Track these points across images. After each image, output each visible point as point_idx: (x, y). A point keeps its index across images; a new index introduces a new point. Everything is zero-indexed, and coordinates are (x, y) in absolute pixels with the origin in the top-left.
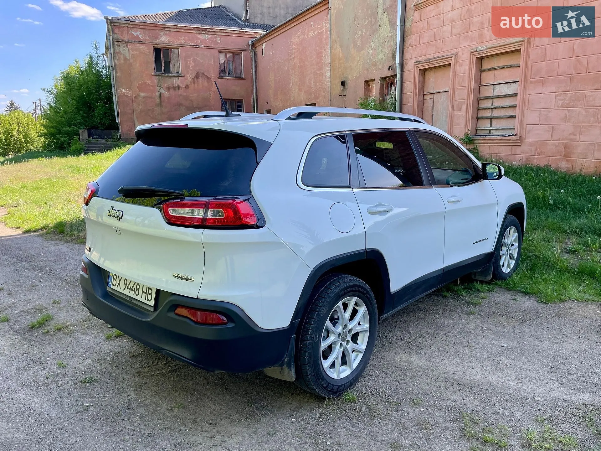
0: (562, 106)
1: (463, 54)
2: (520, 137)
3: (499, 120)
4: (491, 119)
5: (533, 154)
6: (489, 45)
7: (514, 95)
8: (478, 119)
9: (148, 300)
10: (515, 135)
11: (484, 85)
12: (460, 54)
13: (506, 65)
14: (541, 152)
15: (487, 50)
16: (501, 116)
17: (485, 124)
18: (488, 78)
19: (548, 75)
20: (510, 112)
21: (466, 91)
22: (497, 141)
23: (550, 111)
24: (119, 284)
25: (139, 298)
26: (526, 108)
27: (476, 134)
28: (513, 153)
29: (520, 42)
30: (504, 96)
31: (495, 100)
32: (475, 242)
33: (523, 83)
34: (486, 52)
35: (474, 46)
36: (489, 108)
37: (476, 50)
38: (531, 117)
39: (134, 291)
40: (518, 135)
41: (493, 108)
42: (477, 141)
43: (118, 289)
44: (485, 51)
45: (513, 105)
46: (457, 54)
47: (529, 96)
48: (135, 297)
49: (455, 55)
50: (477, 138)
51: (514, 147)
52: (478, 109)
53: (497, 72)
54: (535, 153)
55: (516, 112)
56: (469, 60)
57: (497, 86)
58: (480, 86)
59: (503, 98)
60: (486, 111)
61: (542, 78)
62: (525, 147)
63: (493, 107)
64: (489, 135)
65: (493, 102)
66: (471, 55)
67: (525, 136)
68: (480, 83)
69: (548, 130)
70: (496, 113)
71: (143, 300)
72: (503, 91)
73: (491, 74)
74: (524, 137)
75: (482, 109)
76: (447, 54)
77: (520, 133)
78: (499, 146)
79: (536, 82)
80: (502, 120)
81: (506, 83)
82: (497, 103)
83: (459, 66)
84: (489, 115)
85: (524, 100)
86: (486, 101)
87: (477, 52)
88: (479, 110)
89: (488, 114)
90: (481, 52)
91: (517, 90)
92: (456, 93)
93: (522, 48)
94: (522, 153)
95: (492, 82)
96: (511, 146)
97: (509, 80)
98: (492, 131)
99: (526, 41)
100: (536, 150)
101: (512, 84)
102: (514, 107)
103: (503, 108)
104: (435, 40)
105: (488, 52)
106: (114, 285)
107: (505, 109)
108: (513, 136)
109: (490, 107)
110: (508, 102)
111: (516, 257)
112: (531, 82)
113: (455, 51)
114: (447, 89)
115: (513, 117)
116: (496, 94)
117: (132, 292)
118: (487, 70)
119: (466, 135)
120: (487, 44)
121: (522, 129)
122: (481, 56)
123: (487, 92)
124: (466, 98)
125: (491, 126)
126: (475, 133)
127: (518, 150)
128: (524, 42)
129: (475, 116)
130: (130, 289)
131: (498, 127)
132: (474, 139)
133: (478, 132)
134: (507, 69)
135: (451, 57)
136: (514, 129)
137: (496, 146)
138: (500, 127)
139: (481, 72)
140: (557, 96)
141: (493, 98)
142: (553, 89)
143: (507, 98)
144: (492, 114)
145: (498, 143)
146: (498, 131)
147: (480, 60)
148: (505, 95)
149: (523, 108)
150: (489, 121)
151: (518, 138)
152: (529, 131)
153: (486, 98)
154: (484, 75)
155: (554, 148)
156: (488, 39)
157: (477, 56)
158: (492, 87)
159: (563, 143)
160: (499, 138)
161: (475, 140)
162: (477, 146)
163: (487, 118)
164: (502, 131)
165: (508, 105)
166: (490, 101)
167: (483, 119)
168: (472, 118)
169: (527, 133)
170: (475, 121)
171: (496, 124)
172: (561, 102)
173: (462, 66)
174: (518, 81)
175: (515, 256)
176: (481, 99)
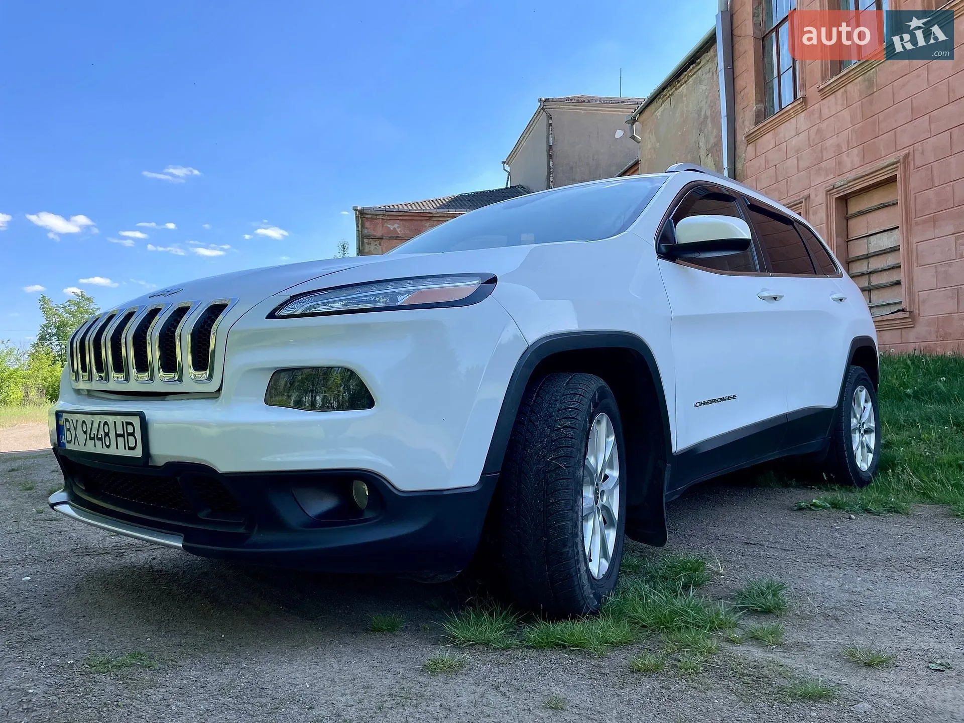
1: (816, 196)
2: (911, 312)
3: (881, 292)
4: (869, 290)
5: (934, 338)
6: (851, 176)
7: (895, 249)
10: (903, 310)
11: (854, 238)
12: (812, 196)
13: (881, 204)
14: (946, 334)
15: (849, 184)
16: (883, 284)
18: (858, 227)
19: (941, 208)
20: (893, 277)
22: (877, 323)
23: (950, 265)
26: (915, 265)
28: (904, 341)
29: (893, 164)
30: (884, 252)
31: (871, 260)
33: (905, 228)
34: (848, 187)
35: (831, 182)
36: (863, 274)
37: (834, 187)
38: (924, 279)
40: (908, 310)
44: (846, 186)
45: (896, 264)
46: (808, 198)
47: (917, 246)
49: (806, 200)
53: (870, 216)
54: (937, 337)
55: (901, 275)
56: (824, 205)
57: (872, 238)
58: (847, 242)
59: (884, 255)
60: (860, 278)
61: (934, 214)
62: (921, 329)
63: (869, 271)
65: (868, 263)
66: (826, 195)
67: (919, 310)
68: (847, 237)
69: (952, 295)
70: (875, 280)
72: (882, 244)
73: (862, 220)
74: (917, 312)
75: (854, 276)
76: (795, 199)
77: (910, 307)
78: (881, 332)
79: (924, 222)
80: (883, 291)
81: (885, 231)
82: (875, 264)
83: (813, 215)
84: (865, 285)
85: (909, 254)
86: (858, 263)
87: (835, 190)
89: (863, 283)
90: (841, 188)
91: (899, 241)
93: (898, 173)
94: (916, 338)
95: (864, 233)
96: (900, 331)
97: (888, 226)
99: (901, 161)
100: (937, 332)
101: (891, 231)
102: (897, 267)
103: (884, 270)
104: (777, 182)
105: (851, 187)
107: (888, 272)
108: (899, 313)
109: (865, 272)
110: (891, 260)
112: (917, 224)
113: (806, 193)
115: (898, 283)
116: (872, 250)
118: (854, 216)
120: (848, 175)
121: (912, 300)
122: (842, 194)
123: (859, 249)
127: (912, 335)
128: (899, 164)
131: (880, 301)
134: (885, 209)
135: (800, 203)
136: (901, 301)
138: (883, 302)
139: (847, 219)
140: (956, 239)
141: (867, 257)
142: (950, 229)
143: (889, 255)
144: (869, 283)
145: (881, 327)
146: (881, 309)
147: (844, 200)
148: (884, 250)
149: (910, 267)
151: (908, 315)
152: (925, 301)
153: (858, 259)
154: (852, 222)
156: (849, 168)
157: (837, 196)
158: (865, 240)
160: (879, 319)
163: (863, 290)
165: (890, 266)
166: (865, 263)
169: (921, 304)
171: (877, 298)
173: (816, 213)
174: (898, 227)
176: (851, 262)
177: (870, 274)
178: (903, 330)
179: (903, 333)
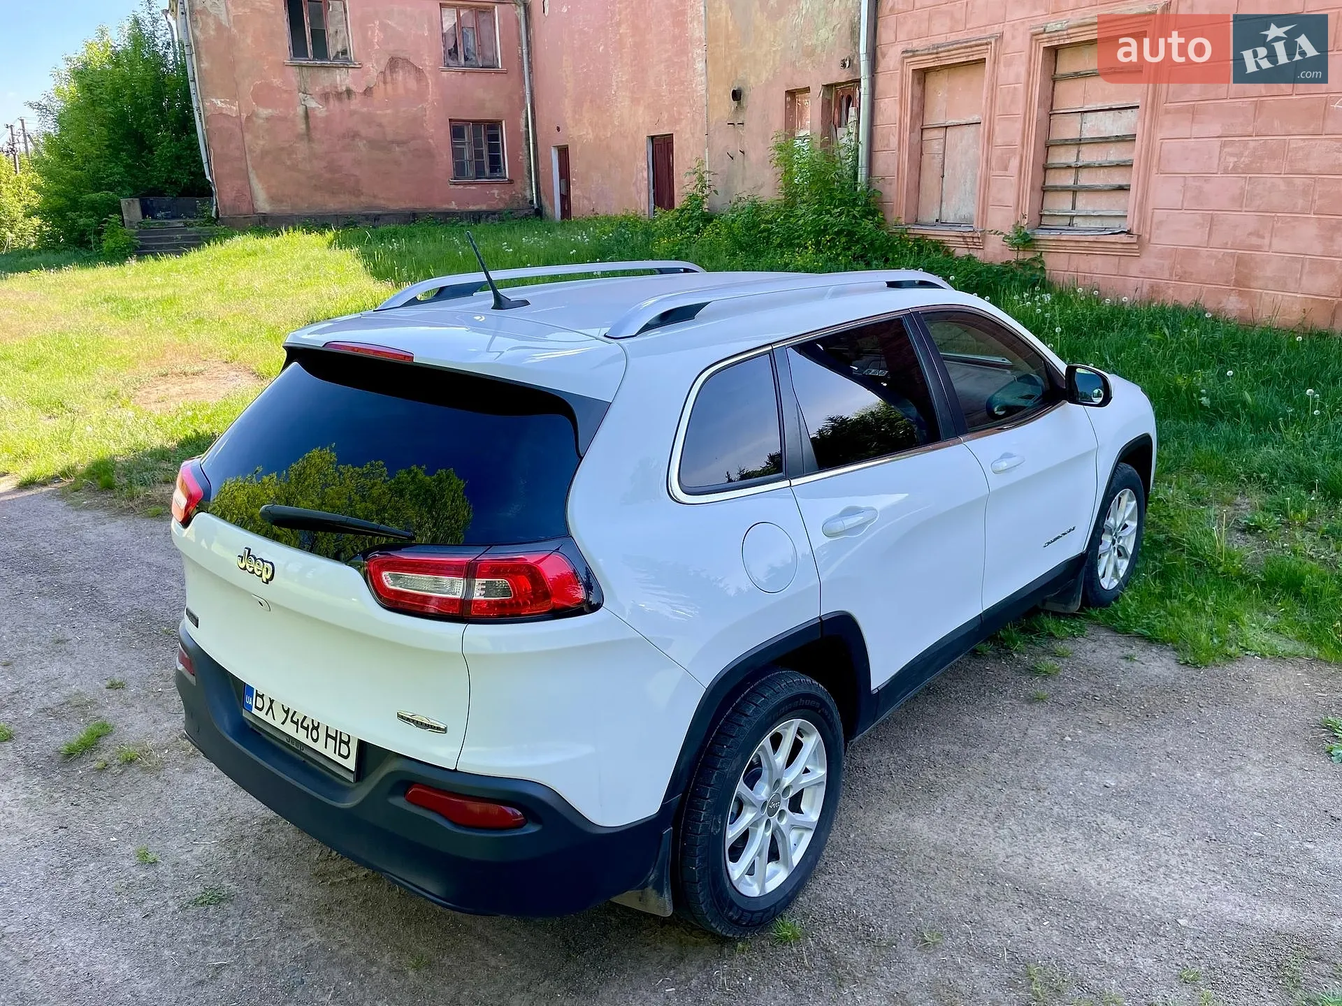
0: (1235, 170)
1: (1013, 37)
2: (1139, 236)
3: (1092, 196)
4: (1074, 191)
5: (1167, 276)
6: (1074, 18)
7: (1128, 139)
8: (1045, 190)
9: (340, 755)
10: (1128, 233)
11: (1061, 112)
12: (1007, 37)
14: (1185, 272)
15: (1070, 31)
16: (1097, 186)
17: (1061, 203)
18: (1071, 96)
19: (1204, 97)
20: (1118, 178)
21: (1019, 125)
22: (1087, 244)
23: (1207, 180)
24: (271, 707)
25: (319, 747)
26: (1154, 170)
27: (1040, 226)
28: (1121, 273)
30: (1106, 140)
31: (1084, 148)
32: (1049, 543)
33: (1149, 110)
34: (1069, 34)
35: (1040, 22)
36: (1069, 167)
37: (1044, 29)
38: (1165, 193)
39: (307, 729)
40: (1135, 232)
41: (1080, 167)
42: (1042, 243)
43: (269, 719)
44: (1065, 33)
45: (1124, 162)
46: (1000, 37)
47: (1162, 143)
48: (309, 742)
49: (996, 40)
50: (1041, 234)
51: (1123, 260)
52: (1046, 169)
53: (1091, 84)
54: (1171, 275)
55: (1131, 178)
56: (1027, 53)
57: (1088, 117)
58: (1051, 115)
59: (1103, 145)
60: (1063, 172)
61: (1193, 103)
62: (1149, 261)
63: (1080, 164)
64: (1070, 228)
65: (1079, 152)
66: (1031, 39)
67: (1150, 234)
68: (1051, 110)
69: (1202, 222)
70: (1086, 179)
71: (329, 752)
72: (1103, 129)
73: (1077, 86)
74: (1148, 236)
75: (1054, 168)
76: (978, 36)
77: (1138, 229)
78: (1089, 257)
79: (1178, 111)
80: (1099, 196)
81: (1112, 109)
82: (1090, 155)
83: (1005, 66)
84: (1071, 183)
85: (1149, 151)
86: (1062, 149)
87: (1045, 35)
88: (1048, 172)
89: (1067, 179)
90: (1056, 34)
91: (1135, 127)
92: (997, 128)
94: (1141, 272)
95: (1077, 106)
96: (1117, 257)
97: (1118, 103)
98: (1075, 220)
99: (1158, 12)
100: (1172, 268)
101: (1122, 111)
102: (1127, 165)
103: (1101, 166)
105: (1071, 36)
106: (261, 710)
107: (1106, 170)
108: (1123, 235)
109: (1073, 165)
110: (1114, 154)
111: (1131, 553)
112: (1167, 112)
113: (997, 29)
114: (976, 118)
115: (1122, 189)
116: (1087, 135)
117: (302, 732)
118: (1067, 77)
119: (1018, 228)
120: (1069, 16)
121: (1142, 221)
122: (1056, 43)
123: (1067, 129)
124: (1018, 141)
125: (1074, 208)
126: (1037, 222)
127: (1134, 267)
129: (1038, 185)
130: (296, 723)
131: (1089, 209)
132: (1035, 238)
133: (1045, 221)
135: (987, 44)
136: (1126, 216)
137: (1085, 257)
138: (1093, 211)
139: (1054, 81)
140: (1224, 145)
141: (1079, 142)
142: (1216, 129)
143: (1112, 145)
144: (1076, 181)
145: (1090, 249)
146: (1088, 220)
147: (1054, 52)
148: (1107, 138)
149: (1148, 170)
150: (1069, 196)
151: (1134, 240)
152: (1161, 223)
153: (1065, 143)
154: (1061, 87)
155: (1213, 263)
156: (1071, 4)
157: (1046, 45)
158: (1078, 117)
159: (1233, 255)
160: (1091, 239)
161: (1038, 240)
162: (1041, 254)
163: (1065, 189)
164: (1098, 220)
165: (1112, 162)
166: (1074, 150)
167: (1057, 191)
168: (1032, 188)
169: (1154, 226)
170: (1038, 196)
171: (1085, 204)
172: (1232, 160)
173: (1010, 64)
174: (1138, 107)
175: (1130, 551)
176: (1052, 145)
177: (1078, 168)
178: (1122, 258)
179: (1122, 261)
